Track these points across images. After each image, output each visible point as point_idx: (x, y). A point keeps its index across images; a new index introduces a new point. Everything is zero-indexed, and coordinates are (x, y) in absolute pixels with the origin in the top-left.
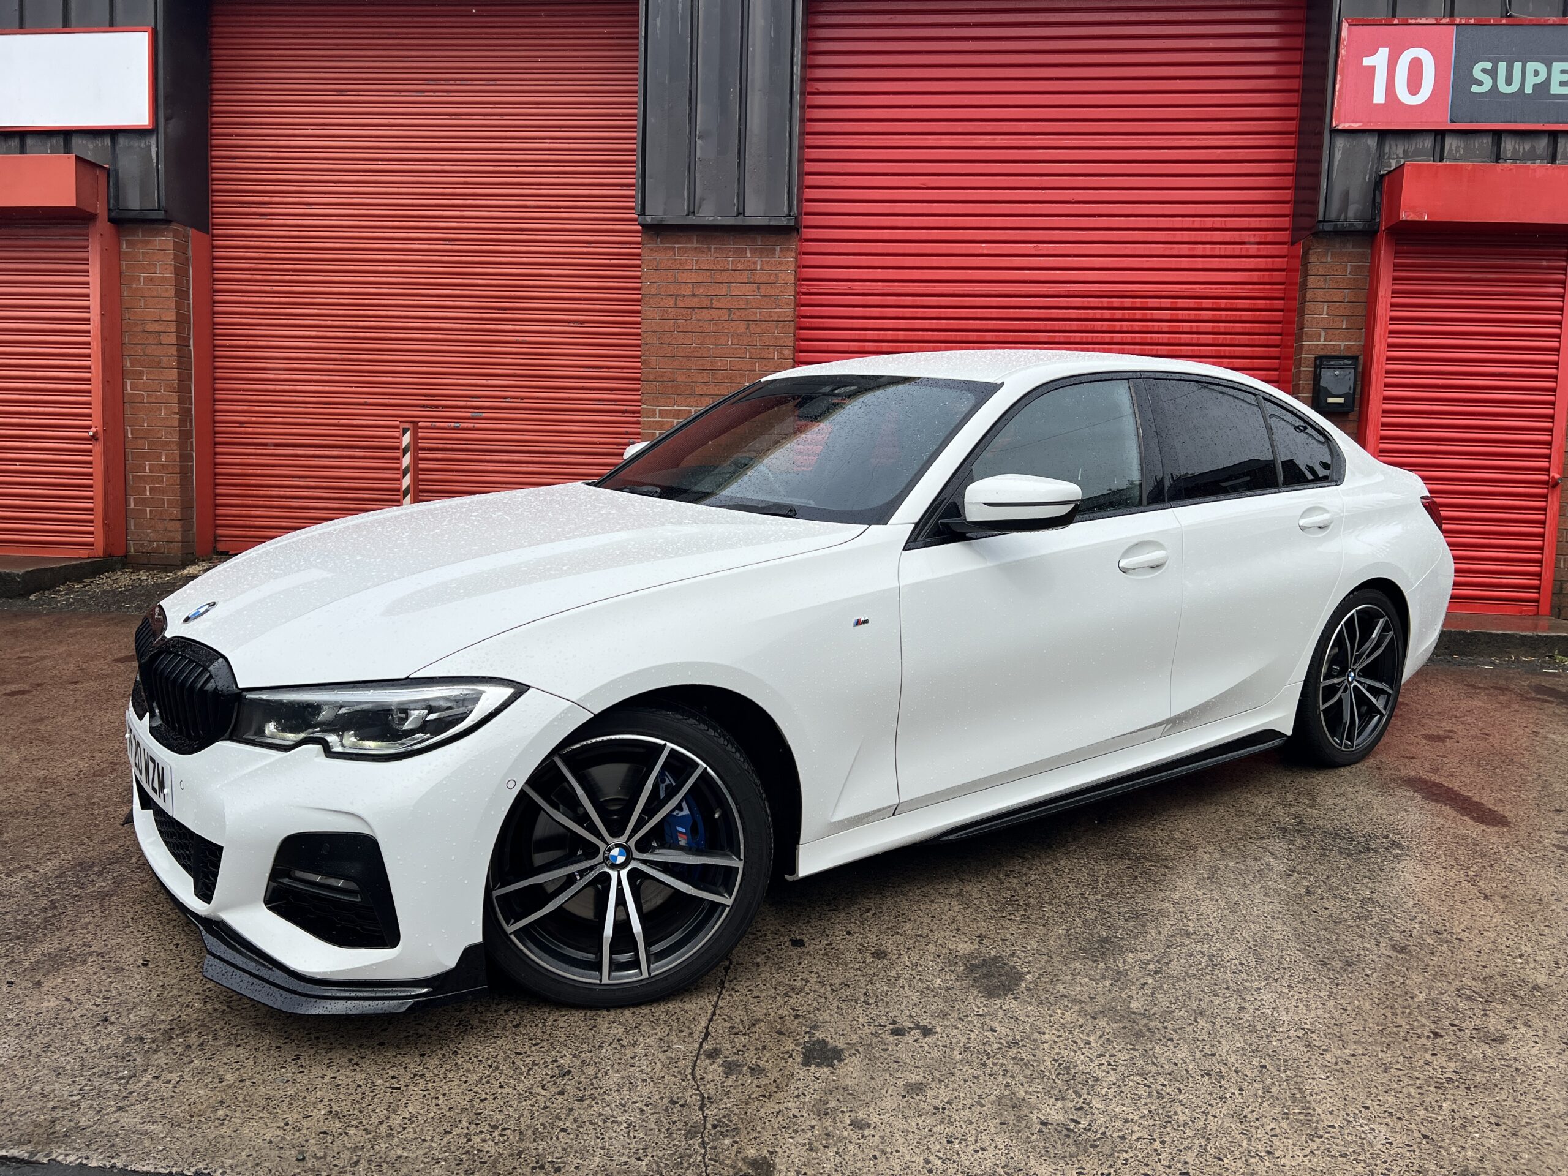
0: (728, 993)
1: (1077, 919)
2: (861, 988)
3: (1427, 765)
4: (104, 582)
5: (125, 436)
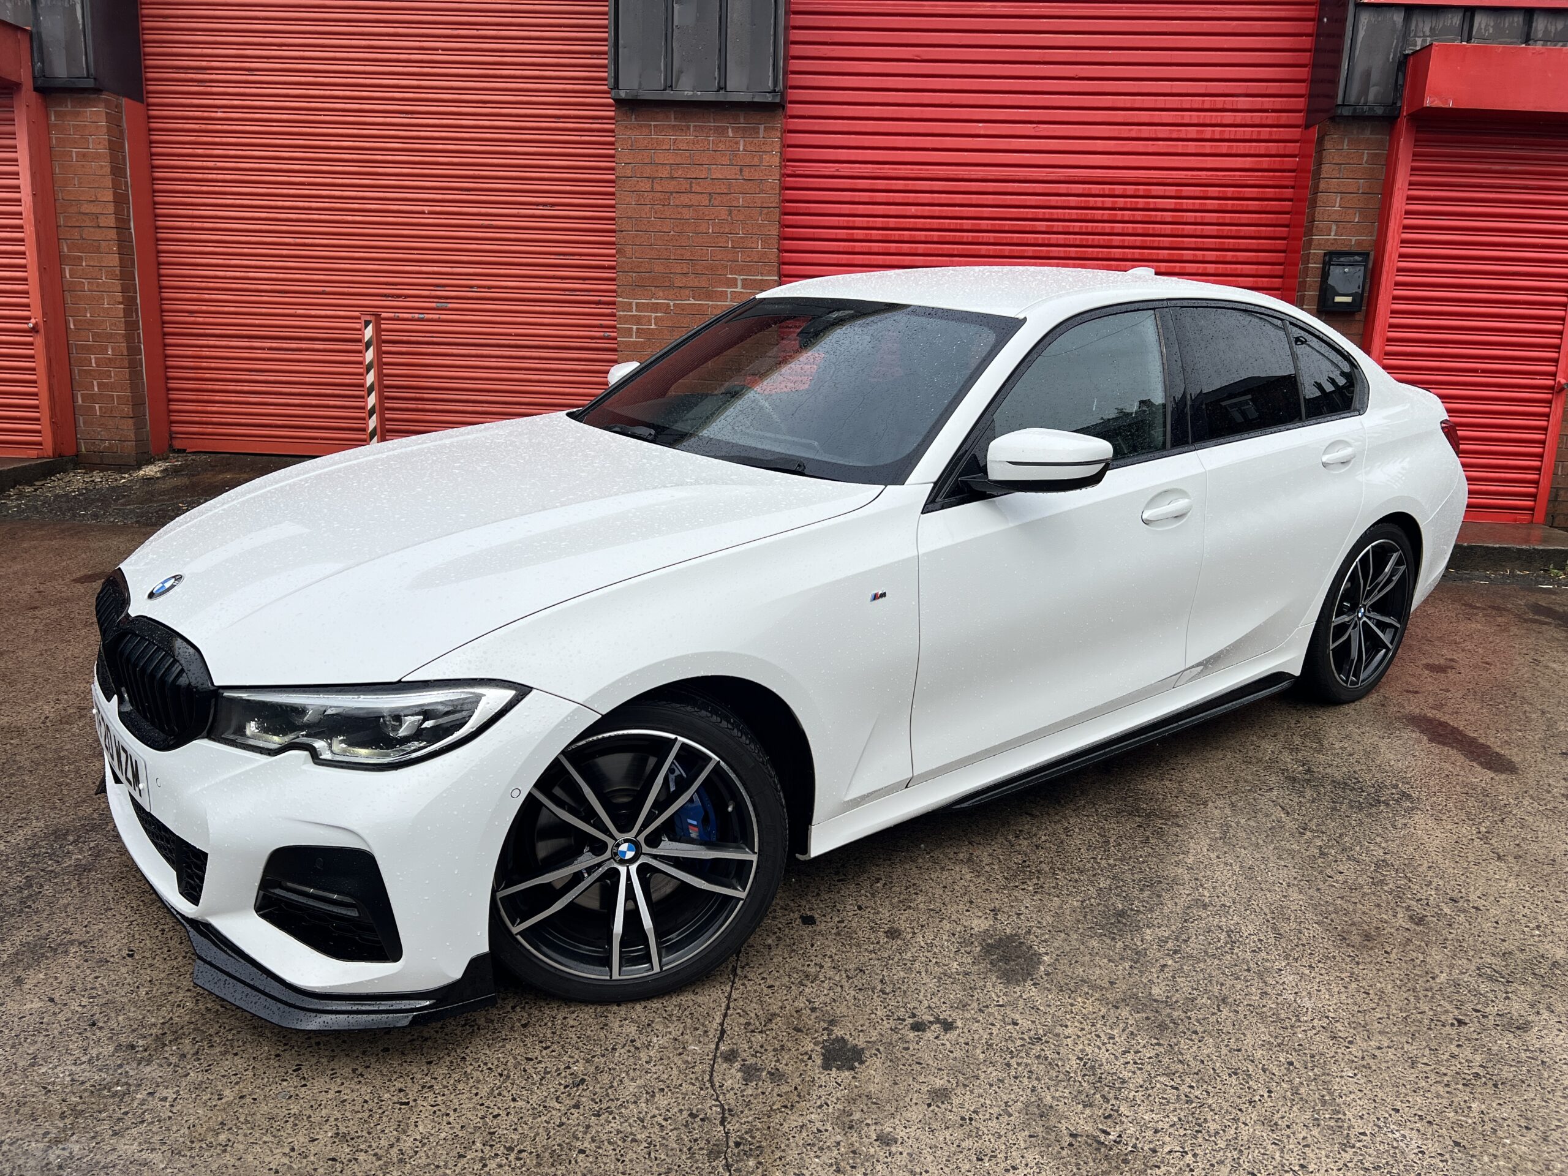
0: (741, 982)
1: (1091, 888)
2: (877, 974)
3: (1431, 700)
4: (56, 485)
5: (67, 327)
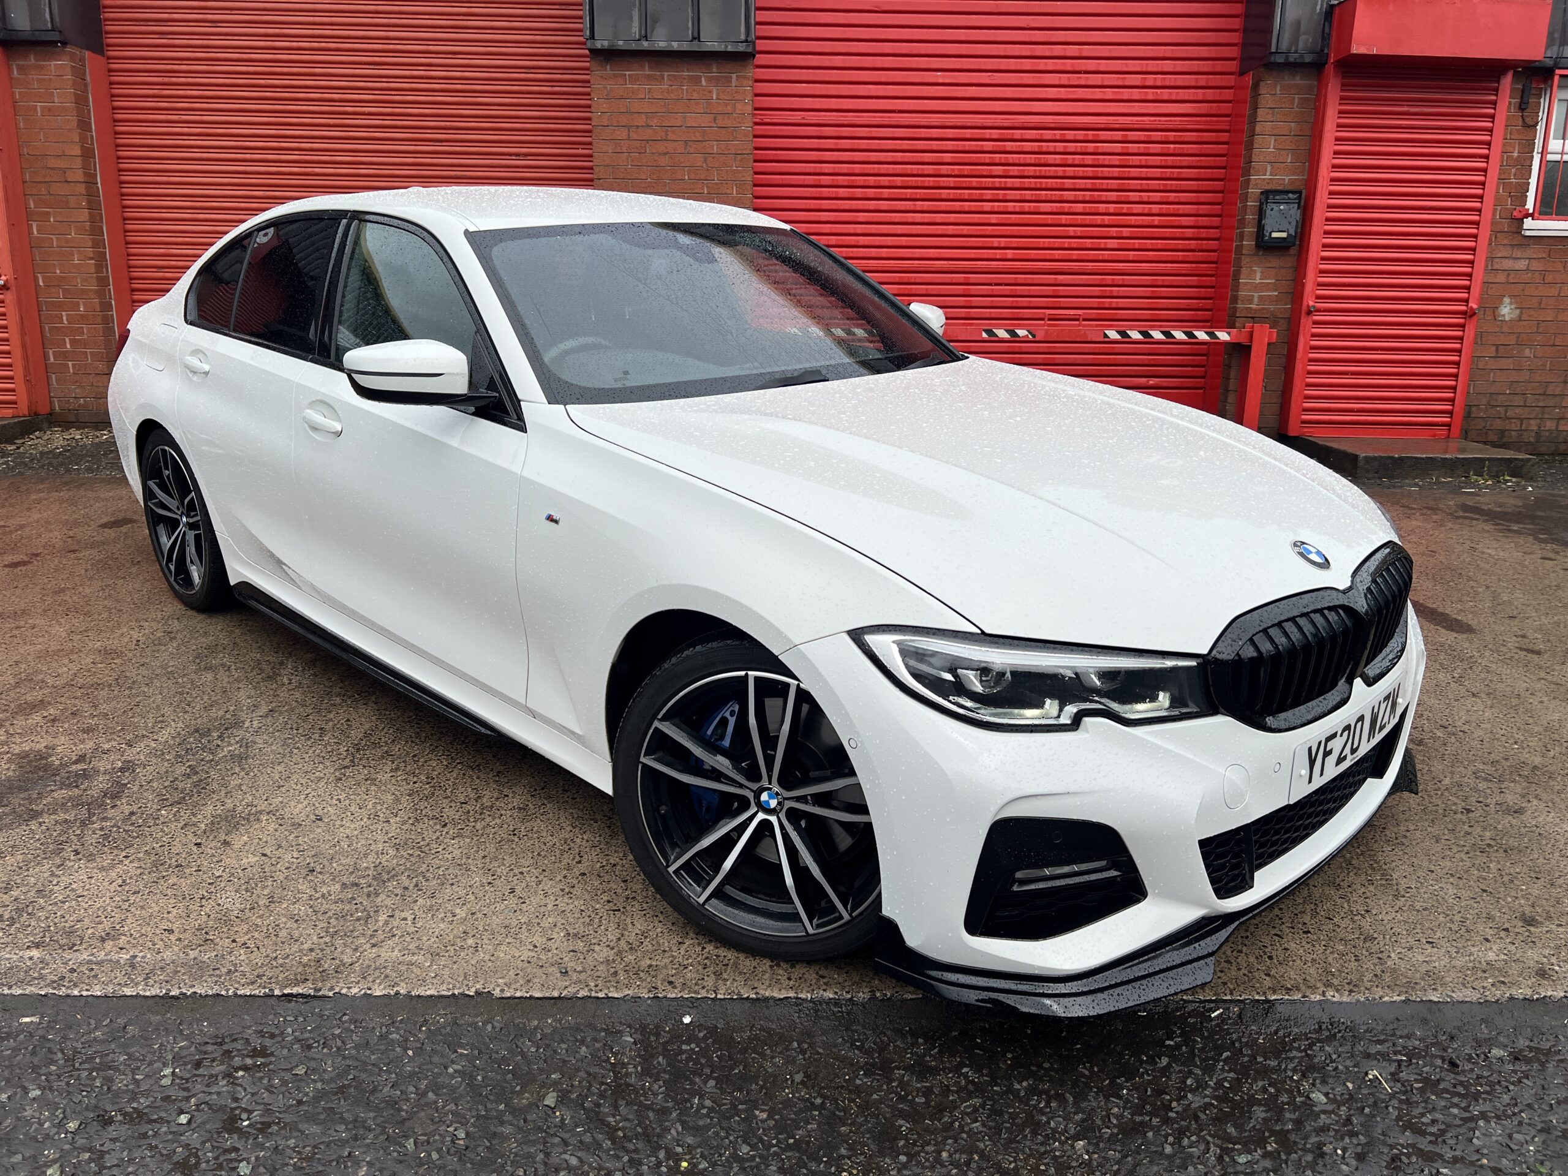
4: (35, 443)
5: (37, 285)
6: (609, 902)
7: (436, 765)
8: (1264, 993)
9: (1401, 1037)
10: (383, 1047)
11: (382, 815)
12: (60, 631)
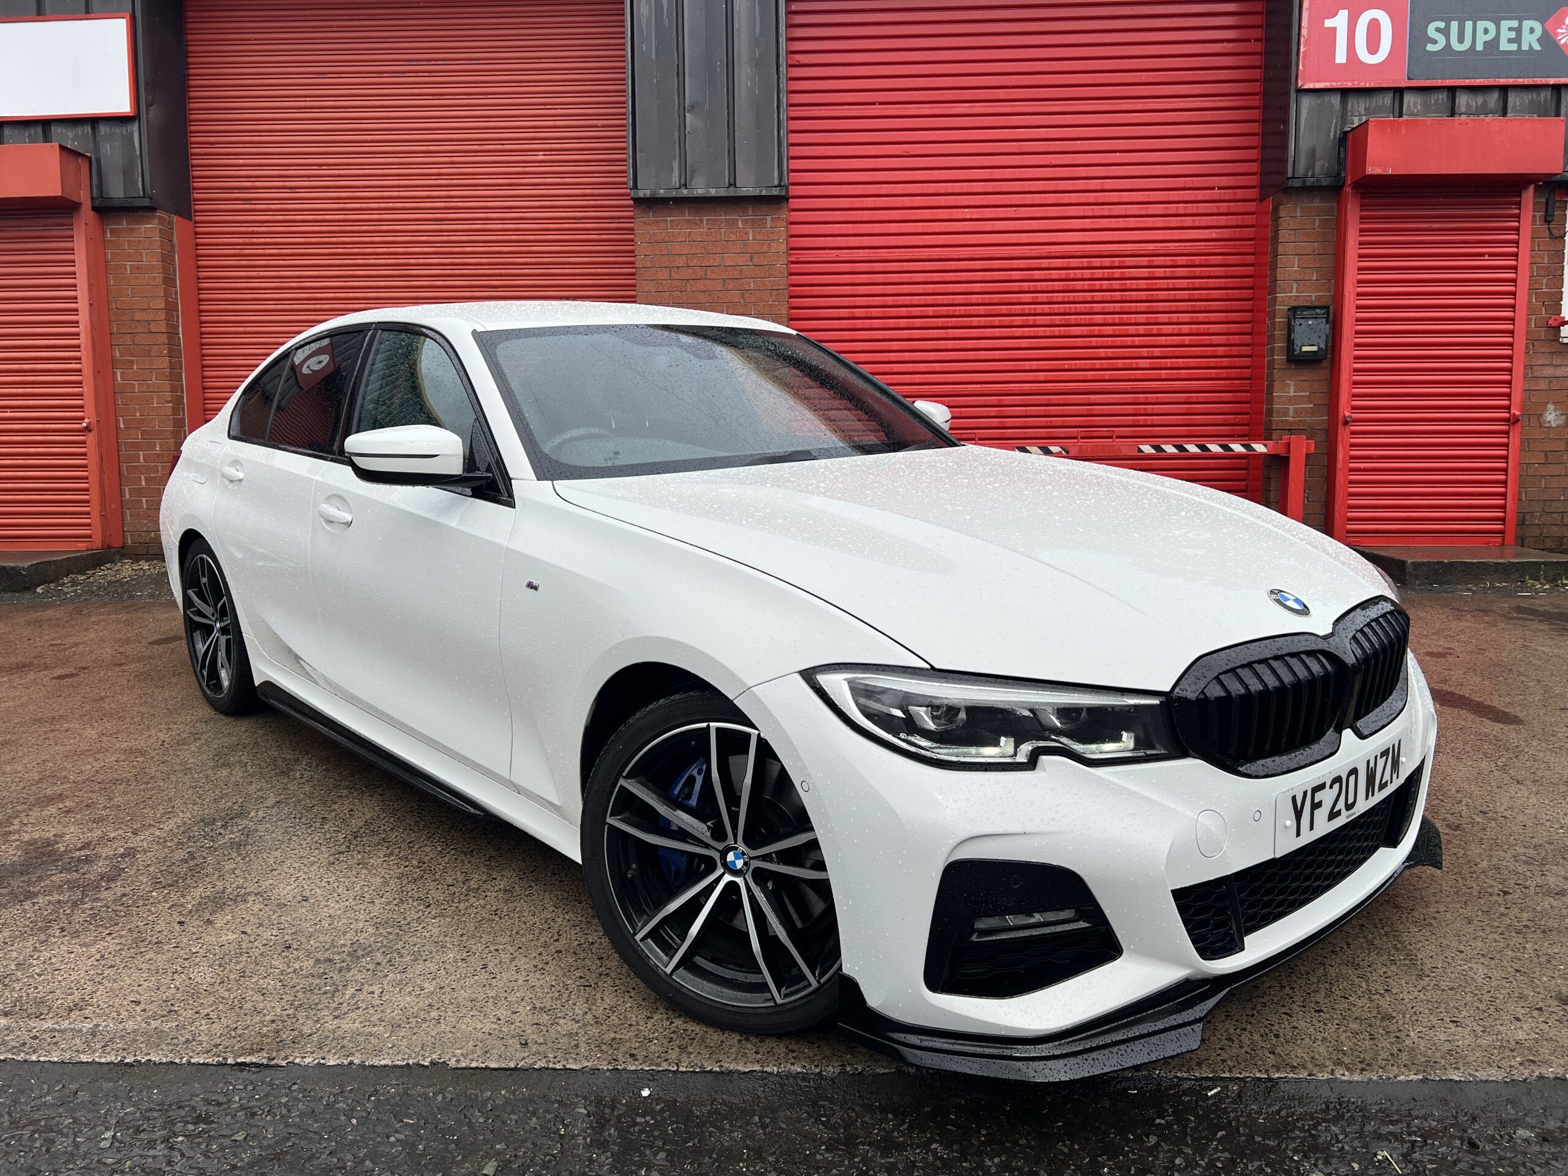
4: (105, 574)
5: (117, 427)
6: (581, 978)
7: (429, 851)
8: (1267, 1071)
9: (1417, 1118)
10: (328, 1116)
11: (368, 896)
12: (91, 733)
